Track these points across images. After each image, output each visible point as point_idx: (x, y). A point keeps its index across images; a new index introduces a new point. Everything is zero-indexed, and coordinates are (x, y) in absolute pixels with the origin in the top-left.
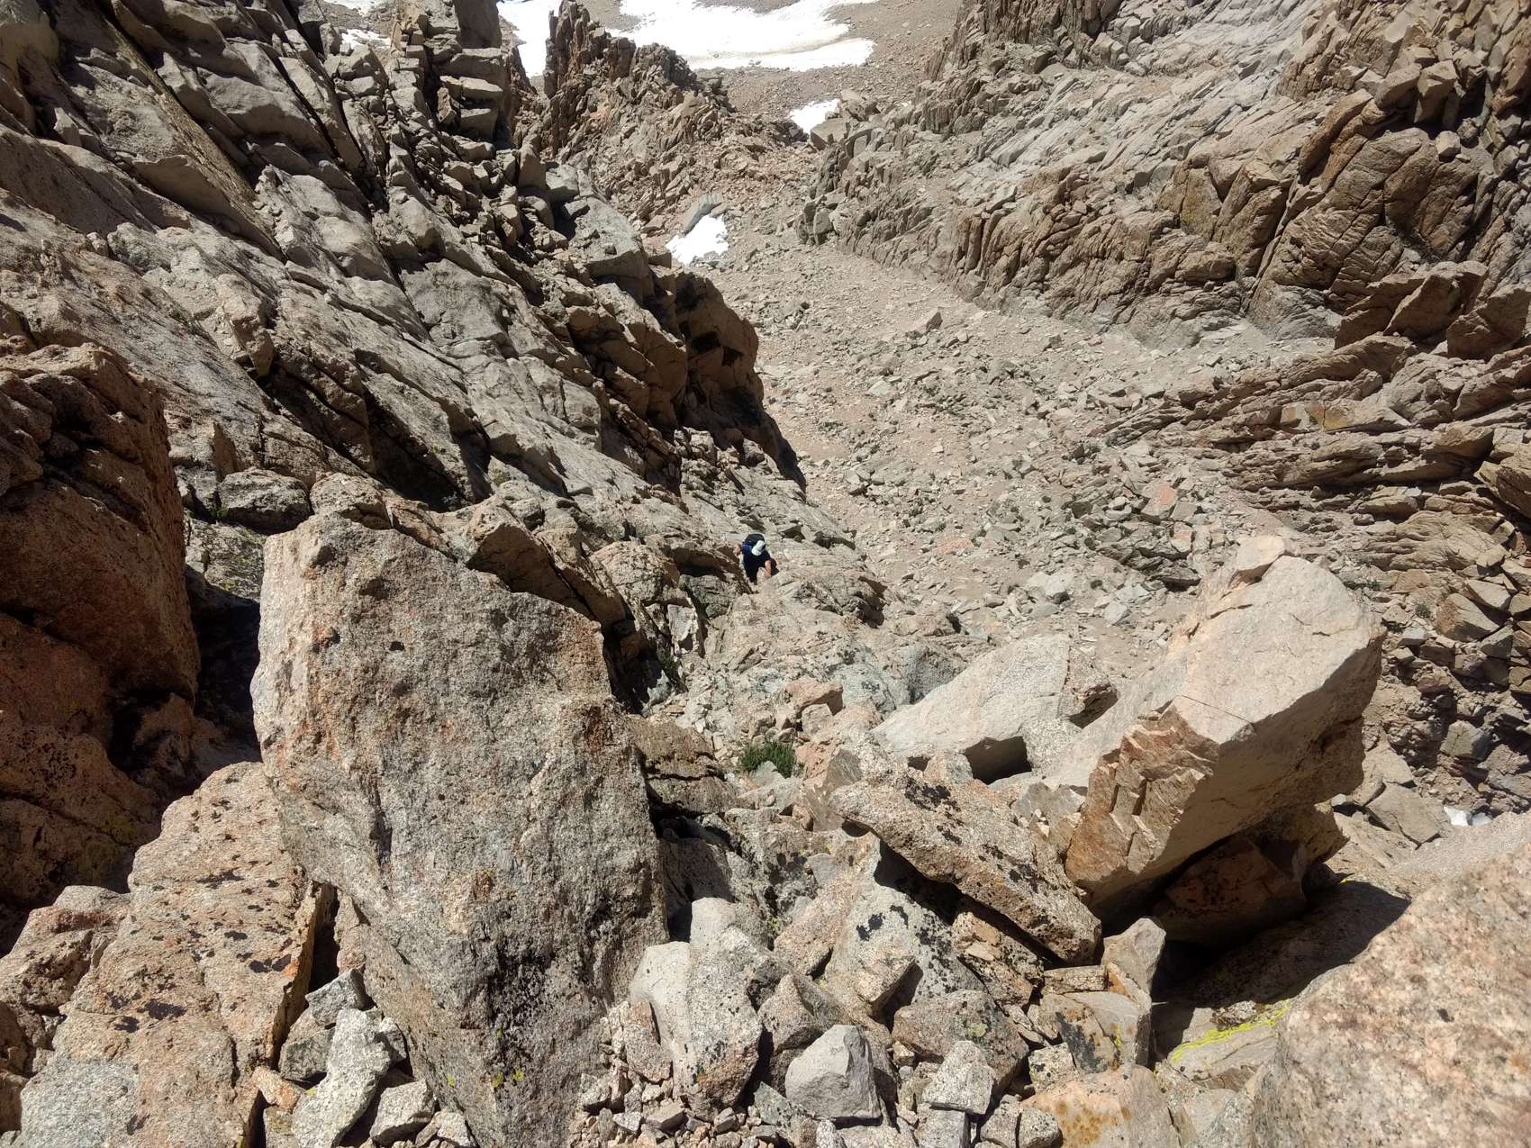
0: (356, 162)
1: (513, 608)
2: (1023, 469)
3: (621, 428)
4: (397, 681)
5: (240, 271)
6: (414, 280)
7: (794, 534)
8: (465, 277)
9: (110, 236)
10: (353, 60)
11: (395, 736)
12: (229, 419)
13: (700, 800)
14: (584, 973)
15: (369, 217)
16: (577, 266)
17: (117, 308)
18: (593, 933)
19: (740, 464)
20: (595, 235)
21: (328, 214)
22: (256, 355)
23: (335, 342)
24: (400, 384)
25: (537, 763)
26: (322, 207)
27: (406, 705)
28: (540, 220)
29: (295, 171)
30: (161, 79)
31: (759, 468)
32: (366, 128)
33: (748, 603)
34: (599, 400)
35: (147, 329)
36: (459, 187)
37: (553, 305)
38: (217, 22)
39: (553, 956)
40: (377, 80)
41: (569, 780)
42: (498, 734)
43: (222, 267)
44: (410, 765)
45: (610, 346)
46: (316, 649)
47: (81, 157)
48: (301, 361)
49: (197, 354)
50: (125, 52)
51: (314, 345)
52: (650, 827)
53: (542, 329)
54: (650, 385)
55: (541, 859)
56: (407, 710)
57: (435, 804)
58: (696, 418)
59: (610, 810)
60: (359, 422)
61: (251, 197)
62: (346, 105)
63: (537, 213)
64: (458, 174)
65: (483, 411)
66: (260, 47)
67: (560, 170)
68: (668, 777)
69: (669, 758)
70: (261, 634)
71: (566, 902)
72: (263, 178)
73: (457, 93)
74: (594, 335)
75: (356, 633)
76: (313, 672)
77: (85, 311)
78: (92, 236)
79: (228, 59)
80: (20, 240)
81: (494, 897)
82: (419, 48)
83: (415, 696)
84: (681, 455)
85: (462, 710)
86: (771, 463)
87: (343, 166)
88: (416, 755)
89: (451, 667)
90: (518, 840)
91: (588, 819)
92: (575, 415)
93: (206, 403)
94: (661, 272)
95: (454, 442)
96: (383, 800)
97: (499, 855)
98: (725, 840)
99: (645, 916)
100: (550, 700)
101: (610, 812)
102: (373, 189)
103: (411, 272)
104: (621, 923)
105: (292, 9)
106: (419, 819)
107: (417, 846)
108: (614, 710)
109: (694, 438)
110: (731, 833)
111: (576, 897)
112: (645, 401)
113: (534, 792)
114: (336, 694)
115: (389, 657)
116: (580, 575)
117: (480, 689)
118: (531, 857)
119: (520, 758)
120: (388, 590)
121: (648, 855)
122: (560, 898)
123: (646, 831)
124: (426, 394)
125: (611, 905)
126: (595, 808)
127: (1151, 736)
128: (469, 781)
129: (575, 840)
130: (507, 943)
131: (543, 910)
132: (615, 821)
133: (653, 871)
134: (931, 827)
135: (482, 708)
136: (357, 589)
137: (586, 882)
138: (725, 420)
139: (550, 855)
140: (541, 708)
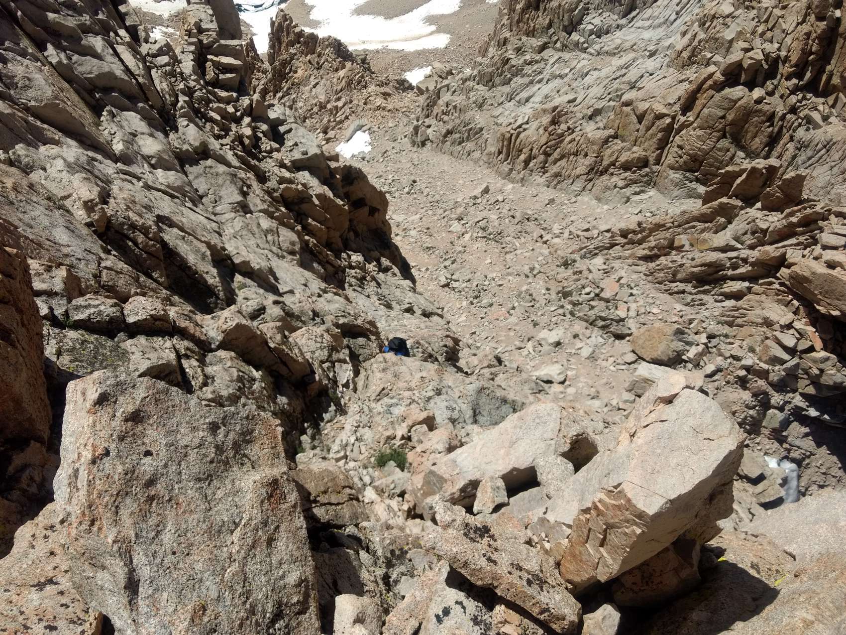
0: (159, 104)
2: (535, 272)
3: (311, 252)
4: (147, 477)
5: (89, 171)
6: (193, 170)
7: (410, 310)
8: (222, 168)
9: (10, 152)
10: (157, 46)
11: (144, 515)
12: (80, 260)
13: (344, 517)
15: (167, 135)
16: (286, 162)
17: (12, 196)
18: (271, 631)
19: (379, 271)
20: (296, 144)
21: (143, 134)
22: (97, 221)
23: (144, 210)
24: (183, 234)
25: (237, 521)
26: (139, 130)
27: (153, 493)
28: (264, 136)
29: (124, 109)
30: (46, 58)
31: (389, 273)
32: (164, 85)
33: (382, 359)
34: (299, 237)
35: (30, 208)
36: (218, 118)
37: (272, 184)
38: (78, 25)
40: (171, 57)
41: (257, 530)
42: (213, 503)
43: (77, 168)
44: (153, 533)
45: (304, 207)
46: (94, 462)
48: (123, 224)
49: (61, 221)
50: (25, 43)
51: (131, 214)
52: (309, 554)
53: (266, 197)
54: (328, 228)
55: (238, 587)
56: (154, 496)
57: (171, 557)
58: (354, 246)
59: (285, 546)
60: (158, 258)
61: (98, 124)
62: (153, 72)
63: (263, 132)
64: (218, 111)
65: (231, 248)
66: (103, 39)
67: (275, 108)
68: (325, 504)
69: (325, 492)
70: (62, 447)
71: (254, 614)
72: (105, 113)
73: (217, 65)
74: (296, 200)
75: (121, 448)
76: (91, 477)
79: (84, 46)
81: (206, 619)
82: (195, 40)
83: (159, 486)
84: (345, 267)
85: (189, 492)
86: (395, 270)
87: (152, 107)
89: (183, 463)
90: (223, 576)
91: (269, 555)
92: (285, 245)
93: (66, 250)
94: (333, 165)
95: (214, 267)
96: (135, 561)
97: (210, 588)
98: (359, 543)
99: (305, 613)
100: (247, 477)
101: (283, 548)
102: (169, 120)
103: (191, 166)
104: (289, 621)
105: (122, 17)
106: (158, 571)
107: (156, 590)
108: (287, 479)
109: (353, 257)
110: (363, 538)
111: (260, 609)
112: (325, 237)
113: (235, 541)
114: (106, 491)
115: (142, 462)
116: (283, 350)
117: (202, 476)
118: (232, 586)
119: (226, 519)
120: (143, 417)
121: (307, 574)
122: (250, 612)
123: (306, 557)
124: (198, 239)
125: (283, 610)
126: (274, 546)
127: (610, 503)
128: (192, 539)
129: (261, 570)
131: (238, 622)
132: (286, 554)
133: (310, 584)
134: (479, 555)
135: (203, 488)
136: (122, 418)
137: (267, 597)
138: (370, 246)
139: (244, 583)
140: (240, 483)
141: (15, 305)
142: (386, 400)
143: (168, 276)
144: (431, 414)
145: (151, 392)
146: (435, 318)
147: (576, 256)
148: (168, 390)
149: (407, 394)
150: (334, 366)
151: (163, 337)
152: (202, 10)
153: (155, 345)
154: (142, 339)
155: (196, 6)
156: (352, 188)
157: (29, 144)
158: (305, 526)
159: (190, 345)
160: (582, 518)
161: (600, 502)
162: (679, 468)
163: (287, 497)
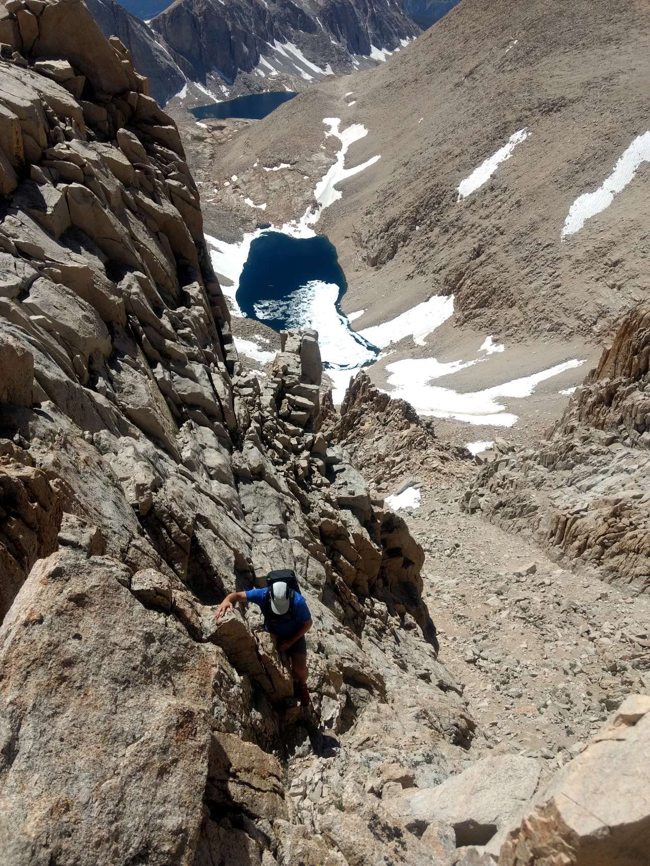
0: (233, 426)
1: (163, 636)
2: (576, 670)
3: (335, 590)
4: (67, 657)
5: (152, 463)
6: (245, 488)
7: (425, 677)
8: (271, 491)
9: (95, 434)
10: (246, 379)
11: (49, 691)
12: (115, 533)
13: (260, 807)
15: (231, 453)
16: (332, 497)
17: (81, 466)
19: (401, 627)
20: (345, 484)
21: (211, 447)
22: (143, 504)
23: (187, 507)
24: (215, 536)
25: (137, 736)
26: (209, 444)
27: (66, 674)
28: (318, 470)
29: (201, 424)
30: (153, 374)
31: (412, 632)
32: (242, 411)
33: (375, 708)
34: (327, 572)
35: (92, 479)
36: (281, 447)
37: (314, 515)
38: (188, 354)
40: (254, 390)
41: (154, 753)
42: (120, 709)
43: (143, 458)
44: (51, 712)
45: (340, 543)
46: (26, 624)
47: (100, 398)
48: (164, 512)
49: (112, 497)
50: (141, 359)
51: (174, 505)
52: (200, 805)
53: (305, 526)
54: (358, 569)
55: (111, 803)
56: (66, 677)
57: (56, 743)
58: (380, 593)
60: (184, 551)
61: (176, 433)
62: (236, 399)
63: (317, 467)
64: (281, 440)
65: (256, 561)
66: (204, 367)
67: (335, 448)
68: (244, 783)
69: (248, 770)
71: (116, 840)
72: (185, 425)
73: (292, 403)
74: (332, 535)
75: (55, 621)
76: (18, 637)
77: (65, 464)
79: (187, 370)
80: (50, 425)
81: (65, 818)
82: (279, 379)
83: (75, 670)
84: (366, 613)
85: (102, 688)
86: (419, 630)
87: (226, 427)
88: (58, 707)
89: (106, 658)
90: (100, 784)
91: (157, 786)
92: (311, 577)
93: (106, 522)
94: (377, 509)
95: (235, 573)
96: (22, 731)
97: (82, 791)
98: (266, 842)
100: (164, 698)
101: (174, 785)
102: (237, 440)
103: (244, 484)
105: (224, 353)
106: (39, 750)
107: (30, 768)
108: (204, 718)
109: (376, 605)
110: (273, 837)
111: (125, 839)
112: (352, 578)
113: (126, 755)
114: (25, 654)
115: (69, 642)
116: (272, 661)
117: (119, 678)
118: (104, 799)
119: (127, 729)
120: (87, 602)
121: (190, 825)
122: (112, 836)
123: (195, 807)
124: (228, 545)
125: (150, 854)
126: (165, 779)
127: (539, 821)
128: (86, 734)
129: (141, 797)
130: (60, 854)
131: (97, 839)
132: (175, 793)
133: (189, 838)
134: (380, 856)
135: (116, 690)
136: (67, 596)
137: (137, 830)
138: (397, 599)
139: (119, 802)
140: (155, 702)
141: (38, 533)
142: (368, 752)
143: (189, 572)
144: (411, 774)
145: (102, 583)
146: (453, 694)
147: (628, 664)
148: (118, 588)
149: (392, 751)
150: (321, 699)
152: (292, 357)
153: (149, 617)
155: (288, 354)
156: (391, 536)
157: (112, 431)
158: (205, 773)
159: (183, 628)
160: (510, 844)
161: (530, 820)
162: (629, 795)
163: (198, 735)
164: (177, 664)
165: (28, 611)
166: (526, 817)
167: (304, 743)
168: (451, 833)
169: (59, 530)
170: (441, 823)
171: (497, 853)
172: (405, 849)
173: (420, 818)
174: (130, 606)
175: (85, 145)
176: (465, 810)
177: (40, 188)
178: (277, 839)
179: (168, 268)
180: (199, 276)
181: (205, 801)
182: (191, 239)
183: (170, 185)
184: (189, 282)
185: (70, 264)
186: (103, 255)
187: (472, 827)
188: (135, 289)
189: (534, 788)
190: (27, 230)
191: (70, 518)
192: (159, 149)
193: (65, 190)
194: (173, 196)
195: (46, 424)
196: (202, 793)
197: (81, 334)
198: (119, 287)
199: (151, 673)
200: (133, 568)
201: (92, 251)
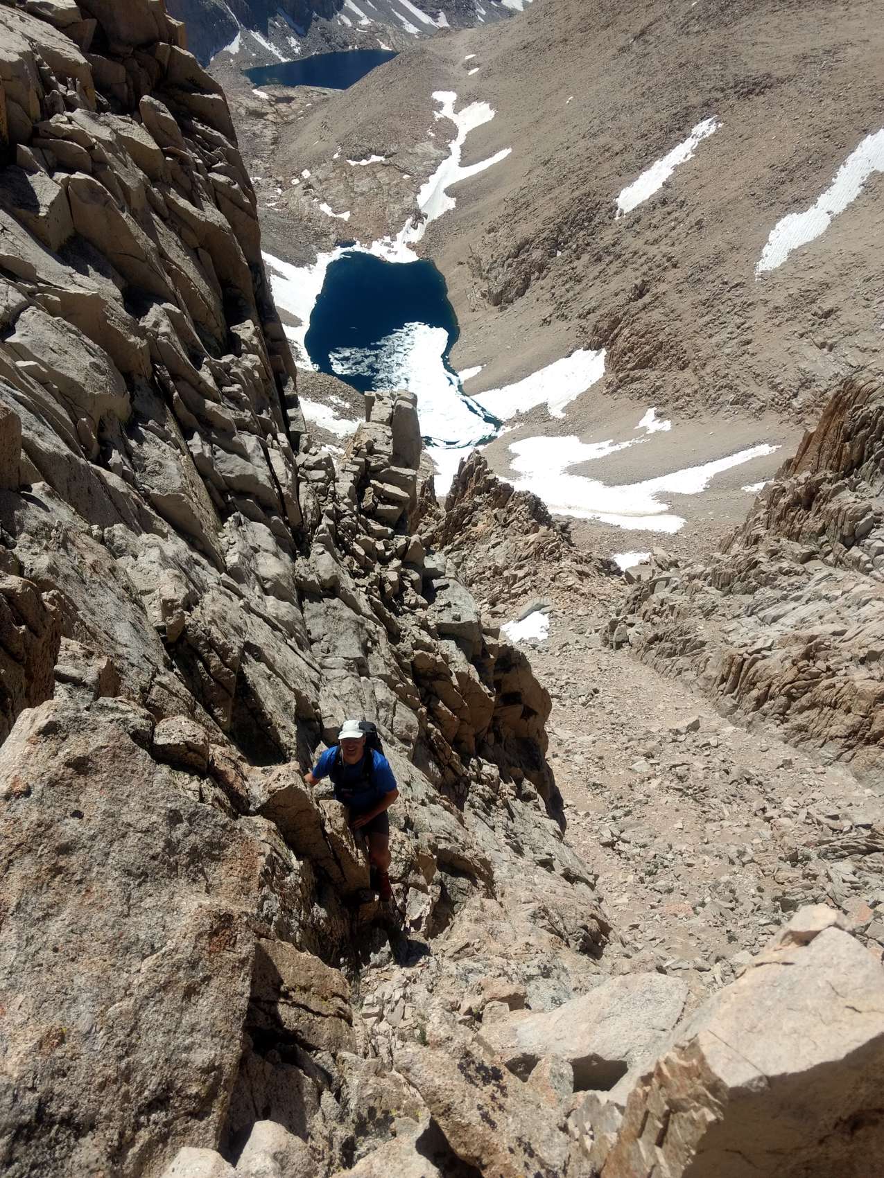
0: (297, 522)
1: (194, 814)
2: (745, 859)
3: (431, 747)
4: (63, 841)
5: (184, 570)
6: (312, 607)
7: (547, 864)
8: (348, 613)
9: (106, 530)
10: (316, 458)
11: (39, 886)
12: (133, 665)
13: (320, 1036)
14: (117, 1154)
15: (294, 559)
16: (430, 623)
17: (87, 574)
18: (143, 1119)
19: (516, 797)
20: (449, 605)
21: (266, 551)
22: (171, 626)
23: (232, 631)
24: (269, 672)
25: (157, 946)
26: (263, 545)
27: (62, 863)
28: (412, 587)
29: (254, 519)
30: (188, 447)
31: (531, 804)
32: (310, 502)
33: (478, 904)
34: (420, 722)
35: (101, 592)
36: (362, 552)
37: (405, 646)
38: (236, 420)
39: (92, 1127)
40: (327, 473)
41: (178, 969)
42: (134, 910)
43: (173, 564)
44: (41, 914)
45: (438, 685)
46: (7, 797)
47: (114, 480)
48: (200, 638)
49: (130, 616)
50: (171, 426)
51: (214, 629)
52: (239, 1035)
53: (393, 661)
54: (461, 720)
55: (120, 1033)
56: (62, 867)
57: (47, 954)
58: (490, 752)
59: (206, 1008)
60: (227, 691)
61: (218, 529)
62: (302, 485)
63: (411, 582)
64: (363, 544)
65: (325, 707)
66: (258, 439)
67: (435, 557)
68: (299, 1006)
69: (305, 989)
71: (127, 1081)
72: (230, 519)
73: (379, 493)
74: (429, 674)
75: (47, 794)
77: (65, 570)
78: (95, 527)
79: (234, 443)
80: (44, 517)
81: (59, 1053)
82: (362, 460)
83: (74, 858)
84: (471, 778)
85: (110, 882)
86: (541, 802)
87: (287, 523)
88: (51, 907)
89: (116, 844)
90: (107, 1008)
91: (182, 1010)
92: (399, 728)
93: (120, 650)
94: (490, 641)
95: (295, 723)
97: (83, 1016)
98: (327, 1080)
99: (201, 1119)
100: (193, 897)
101: (206, 1010)
102: (303, 541)
103: (311, 602)
104: (175, 1118)
105: (287, 421)
106: (25, 963)
107: (12, 986)
108: (247, 923)
109: (485, 768)
110: (336, 1075)
111: (138, 1079)
112: (455, 731)
113: (142, 971)
114: (6, 837)
115: (66, 821)
116: (342, 841)
117: (134, 869)
118: (112, 1027)
119: (143, 937)
120: (90, 769)
121: (225, 1061)
122: (122, 1075)
123: (233, 1037)
124: (287, 684)
125: (172, 1098)
126: (193, 1001)
127: (678, 1064)
128: (88, 943)
129: (162, 1024)
130: (52, 1099)
131: (101, 1080)
132: (207, 1019)
133: (224, 1078)
134: (472, 1103)
135: (129, 885)
136: (65, 760)
137: (155, 1067)
138: (512, 759)
139: (131, 1031)
140: (181, 901)
141: (27, 667)
142: (467, 962)
143: (233, 719)
144: (521, 992)
145: (111, 743)
146: (582, 886)
147: (813, 852)
148: (134, 750)
149: (499, 961)
150: (408, 892)
151: (192, 775)
152: (380, 429)
153: (177, 781)
154: (165, 769)
155: (375, 425)
156: (507, 676)
157: (130, 526)
158: (247, 995)
159: (223, 796)
160: (640, 1091)
161: (666, 1063)
162: (795, 1036)
163: (238, 945)
164: (213, 852)
165: (10, 780)
166: (662, 1059)
167: (383, 949)
168: (568, 1071)
169: (56, 663)
170: (556, 1058)
171: (623, 1102)
172: (505, 1095)
173: (529, 1051)
174: (150, 774)
175: (94, 118)
176: (587, 1043)
177: (30, 178)
178: (341, 1076)
179: (210, 300)
180: (254, 313)
181: (246, 1029)
182: (243, 259)
183: (214, 180)
184: (240, 320)
185: (73, 290)
186: (119, 278)
187: (595, 1064)
188: (164, 327)
189: (678, 1015)
190: (11, 238)
191: (70, 646)
192: (200, 127)
193: (66, 182)
194: (219, 197)
195: (38, 515)
196: (242, 1020)
197: (88, 390)
198: (141, 324)
199: (177, 863)
200: (157, 713)
201: (104, 273)
